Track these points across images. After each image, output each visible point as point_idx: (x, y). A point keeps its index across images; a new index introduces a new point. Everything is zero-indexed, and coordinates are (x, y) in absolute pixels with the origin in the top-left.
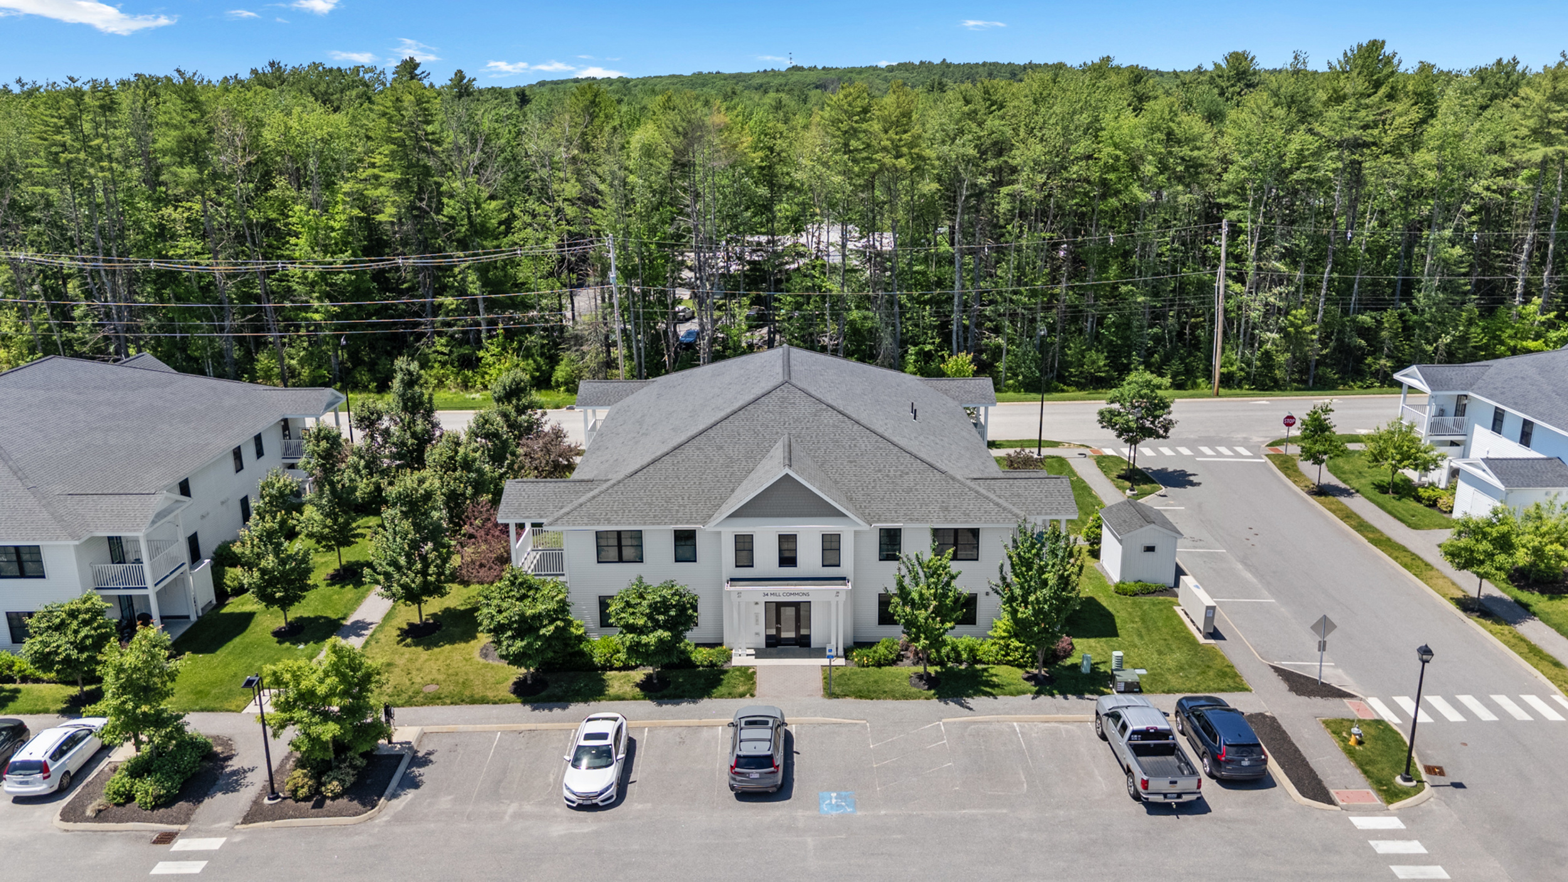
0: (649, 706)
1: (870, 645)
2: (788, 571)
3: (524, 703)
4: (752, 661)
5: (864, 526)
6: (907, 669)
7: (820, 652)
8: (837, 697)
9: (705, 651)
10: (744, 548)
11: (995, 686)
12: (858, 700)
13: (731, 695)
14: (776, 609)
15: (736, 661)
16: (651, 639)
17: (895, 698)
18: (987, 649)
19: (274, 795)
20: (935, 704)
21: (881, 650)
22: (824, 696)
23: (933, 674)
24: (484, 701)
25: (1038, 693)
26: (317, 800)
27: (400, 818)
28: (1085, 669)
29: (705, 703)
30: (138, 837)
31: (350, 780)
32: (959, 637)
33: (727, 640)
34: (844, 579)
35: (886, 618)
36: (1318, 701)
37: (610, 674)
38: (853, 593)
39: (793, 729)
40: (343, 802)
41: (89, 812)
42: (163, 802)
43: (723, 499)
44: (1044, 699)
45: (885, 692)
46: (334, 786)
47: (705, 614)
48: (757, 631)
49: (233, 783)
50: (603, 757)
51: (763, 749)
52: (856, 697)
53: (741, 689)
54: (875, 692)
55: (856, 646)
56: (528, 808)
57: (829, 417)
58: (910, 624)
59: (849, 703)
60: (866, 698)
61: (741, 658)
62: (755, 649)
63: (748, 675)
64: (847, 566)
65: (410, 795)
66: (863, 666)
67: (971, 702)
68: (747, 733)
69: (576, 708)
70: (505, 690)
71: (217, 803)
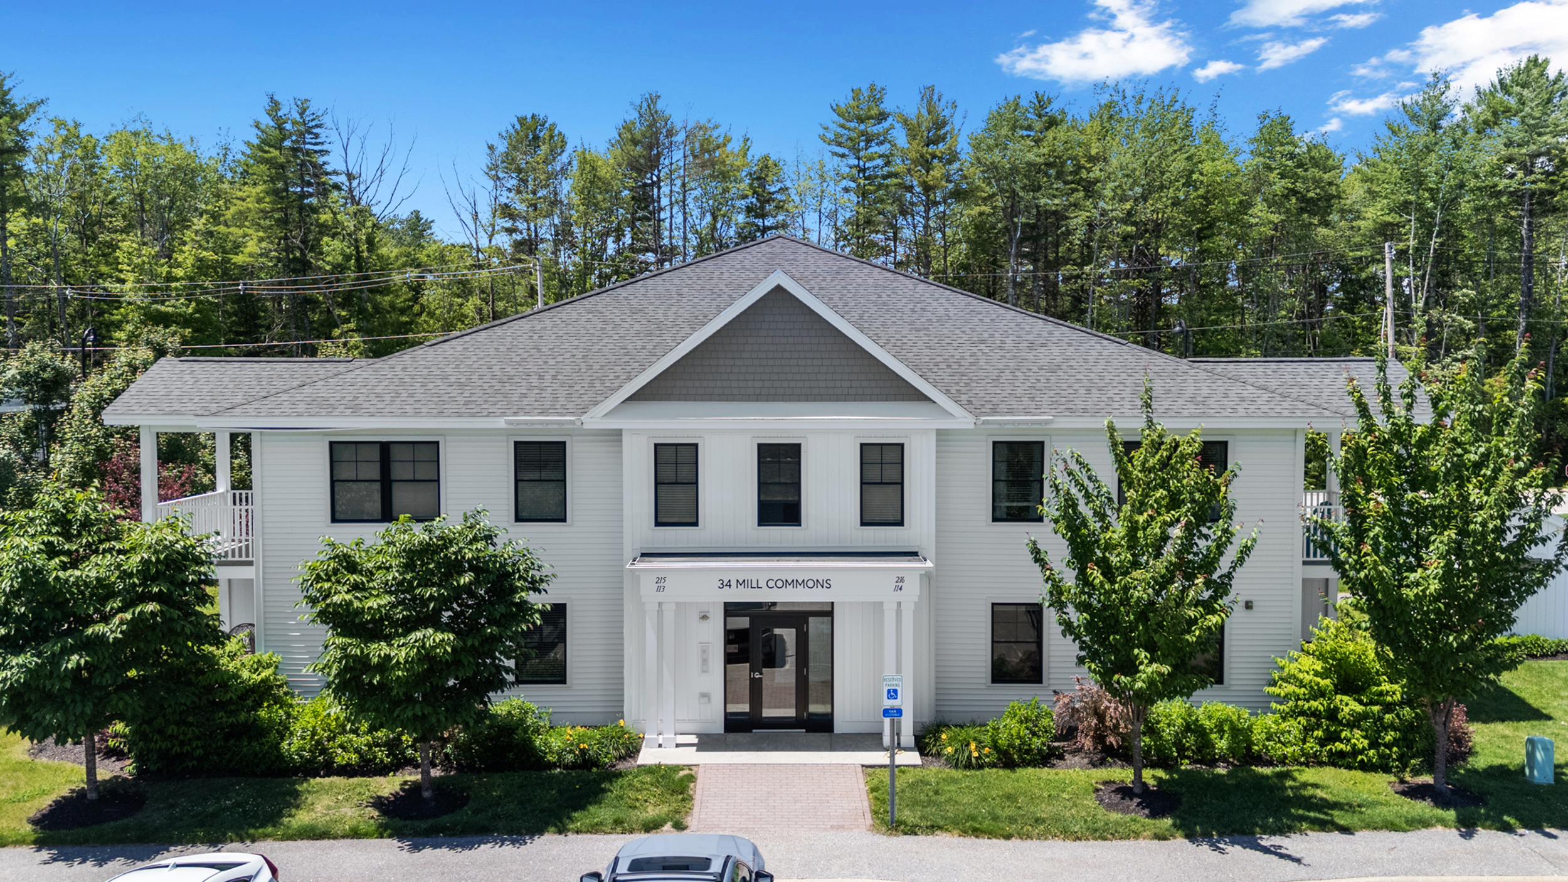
2: (780, 535)
4: (690, 756)
5: (959, 419)
7: (858, 740)
8: (912, 831)
10: (676, 474)
11: (1329, 808)
12: (970, 841)
13: (621, 825)
15: (647, 756)
17: (1067, 834)
18: (1278, 726)
20: (1186, 850)
22: (873, 828)
23: (1151, 782)
34: (912, 554)
38: (933, 592)
45: (1038, 821)
52: (964, 833)
53: (651, 812)
54: (1012, 820)
60: (991, 834)
61: (663, 752)
62: (699, 735)
63: (675, 784)
64: (920, 524)
66: (968, 766)
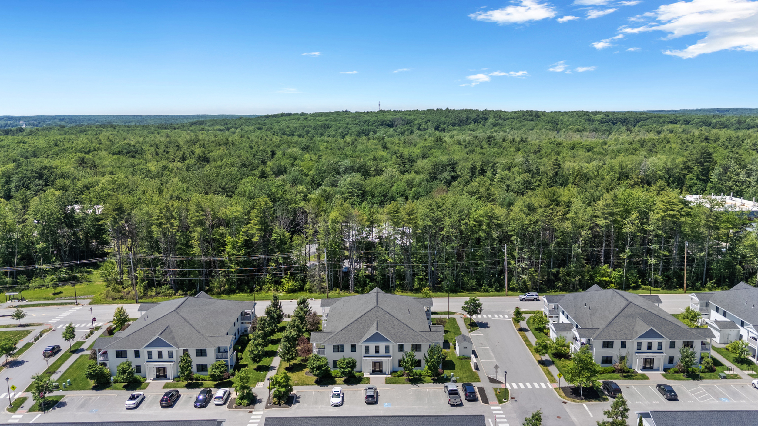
0: (346, 386)
1: (396, 372)
2: (377, 354)
3: (318, 385)
4: (369, 376)
5: (395, 344)
6: (405, 377)
7: (385, 374)
8: (388, 384)
9: (358, 373)
10: (367, 349)
11: (424, 381)
13: (364, 383)
14: (374, 364)
15: (365, 376)
16: (347, 370)
17: (401, 384)
18: (424, 372)
19: (270, 404)
20: (411, 385)
21: (399, 373)
22: (385, 384)
23: (410, 379)
24: (309, 385)
25: (434, 383)
26: (279, 404)
27: (297, 408)
28: (445, 377)
29: (359, 385)
30: (245, 412)
31: (286, 400)
32: (416, 370)
33: (363, 371)
34: (390, 356)
35: (400, 366)
36: (495, 384)
37: (336, 379)
38: (392, 359)
39: (378, 391)
40: (284, 405)
41: (234, 407)
42: (248, 405)
43: (362, 337)
44: (435, 384)
45: (399, 383)
46: (283, 402)
47: (358, 364)
48: (370, 369)
49: (260, 401)
50: (338, 396)
51: (372, 394)
52: (393, 384)
53: (367, 382)
54: (397, 383)
55: (393, 372)
56: (323, 406)
57: (387, 316)
58: (404, 367)
59: (391, 385)
60: (395, 384)
61: (366, 375)
62: (370, 373)
63: (368, 379)
64: (391, 353)
65: (298, 404)
66: (395, 377)
67: (419, 385)
68: (368, 391)
69: (330, 386)
70: (313, 382)
71: (258, 405)
